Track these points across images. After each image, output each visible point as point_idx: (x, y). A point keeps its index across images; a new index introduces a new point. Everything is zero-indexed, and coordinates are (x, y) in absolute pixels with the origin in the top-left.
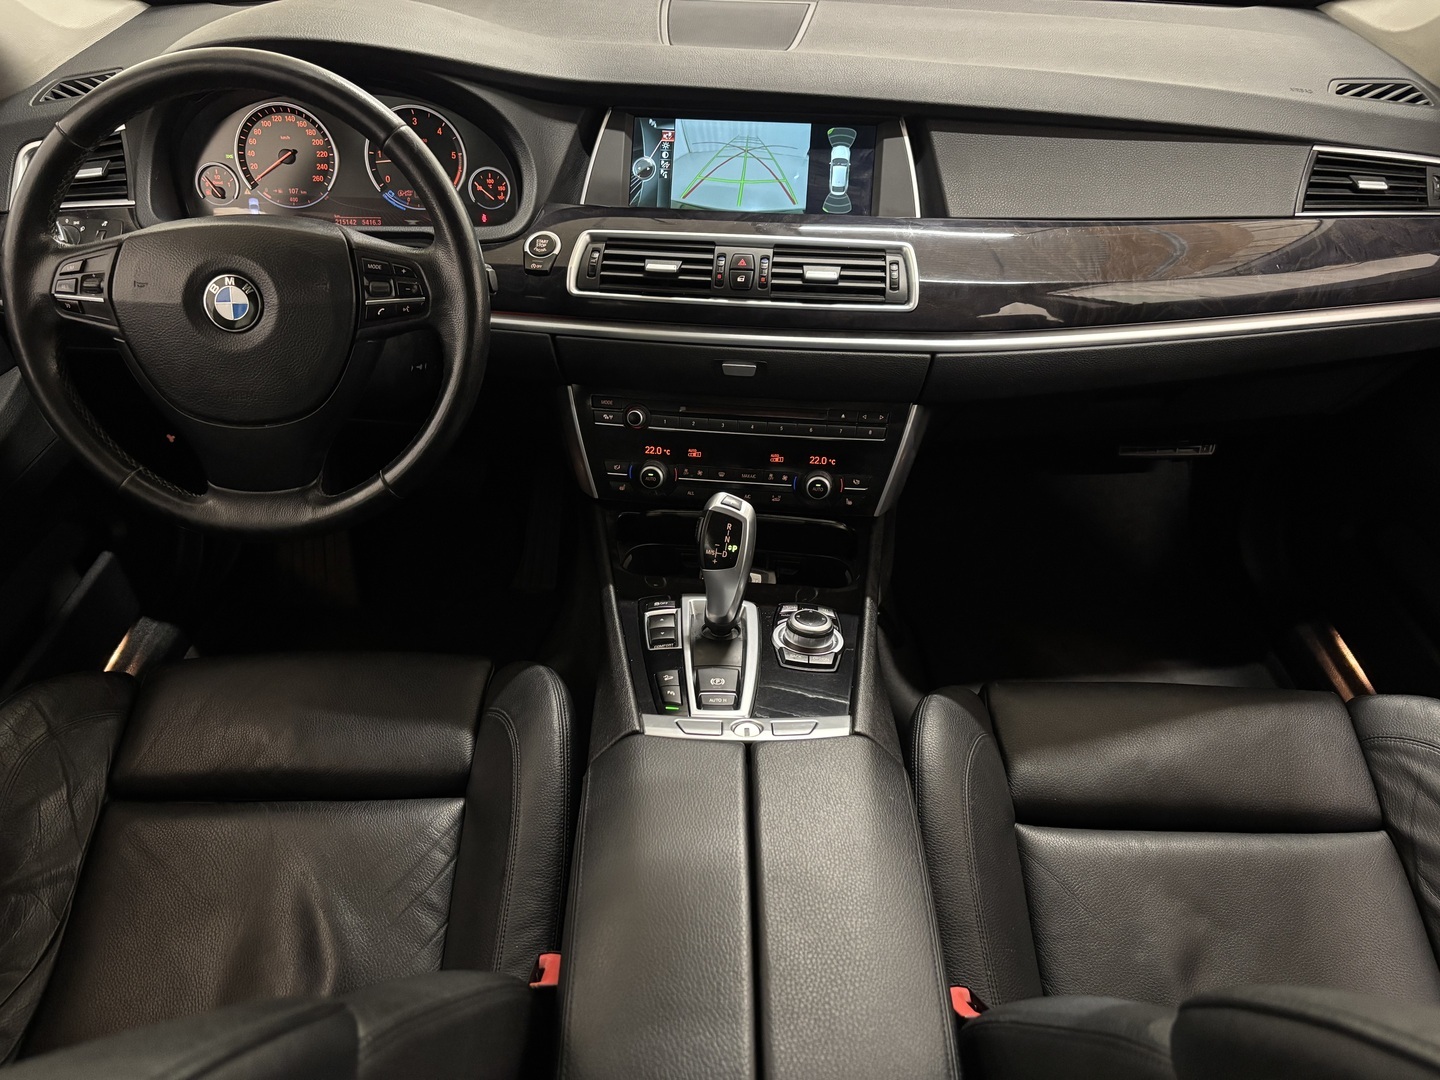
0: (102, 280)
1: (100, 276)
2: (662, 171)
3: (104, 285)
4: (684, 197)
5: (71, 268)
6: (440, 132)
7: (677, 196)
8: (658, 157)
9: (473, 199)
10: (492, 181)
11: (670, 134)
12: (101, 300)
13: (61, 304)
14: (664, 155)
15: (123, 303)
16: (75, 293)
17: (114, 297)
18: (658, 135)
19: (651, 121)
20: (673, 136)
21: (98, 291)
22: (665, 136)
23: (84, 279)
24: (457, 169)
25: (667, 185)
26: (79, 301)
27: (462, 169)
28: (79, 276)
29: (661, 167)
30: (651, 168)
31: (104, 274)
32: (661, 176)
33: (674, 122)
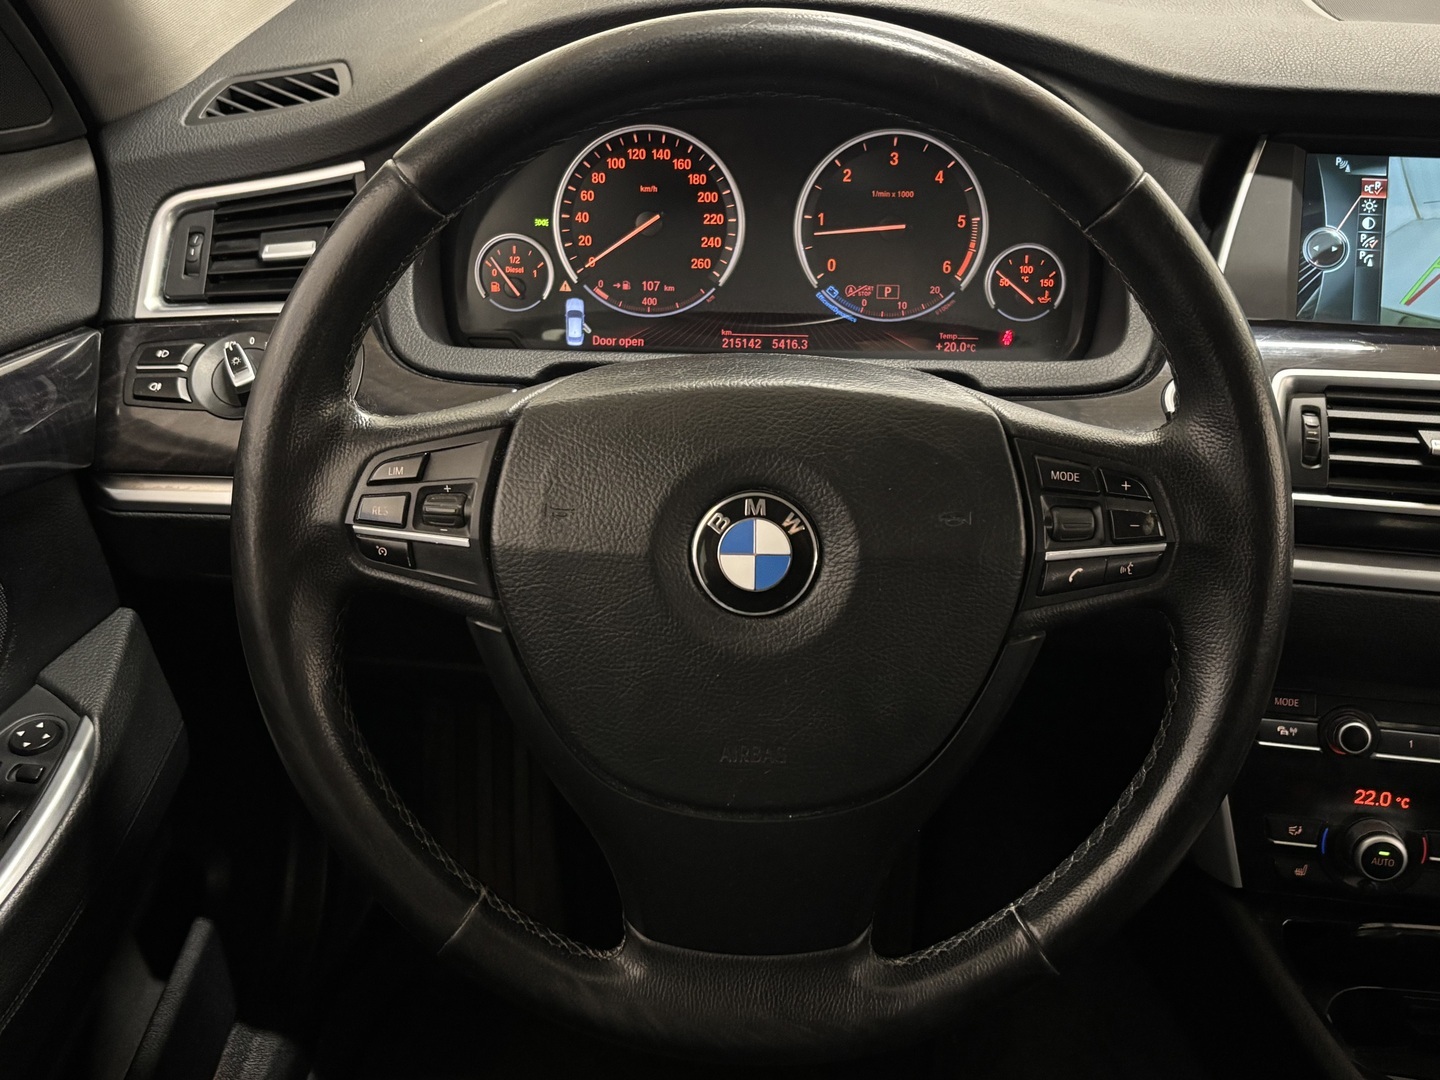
0: (465, 501)
1: (461, 490)
2: (1362, 253)
3: (474, 510)
4: (1408, 303)
5: (397, 471)
6: (940, 178)
7: (1393, 299)
8: (1353, 229)
9: (992, 302)
10: (1030, 269)
11: (1378, 184)
12: (464, 542)
13: (368, 549)
14: (1366, 223)
15: (514, 553)
16: (402, 526)
17: (495, 537)
18: (1354, 187)
19: (1339, 160)
20: (1385, 188)
21: (459, 522)
22: (1367, 188)
23: (425, 493)
24: (967, 248)
25: (1373, 280)
26: (410, 542)
27: (977, 247)
28: (414, 489)
29: (1360, 245)
30: (1341, 247)
31: (469, 487)
32: (1360, 263)
33: (1386, 164)
